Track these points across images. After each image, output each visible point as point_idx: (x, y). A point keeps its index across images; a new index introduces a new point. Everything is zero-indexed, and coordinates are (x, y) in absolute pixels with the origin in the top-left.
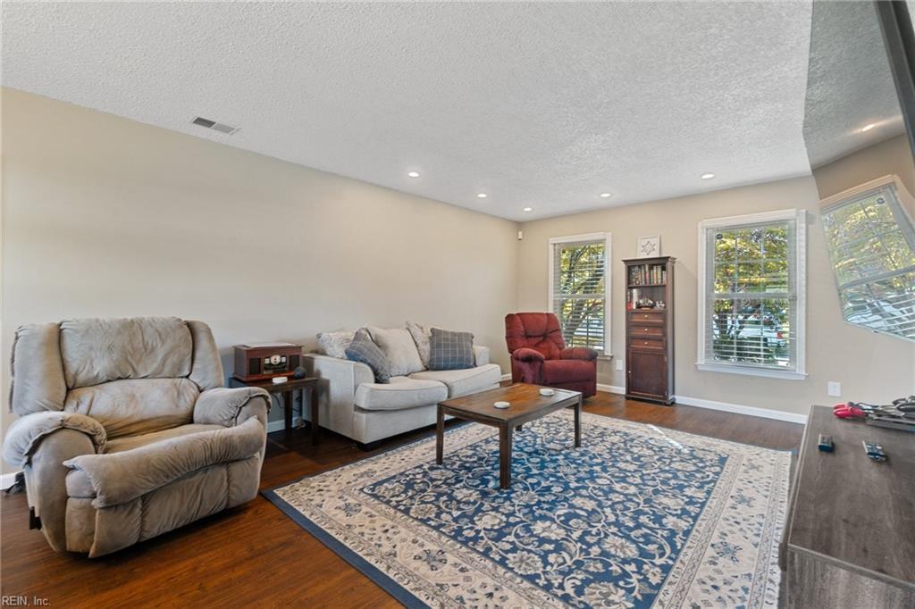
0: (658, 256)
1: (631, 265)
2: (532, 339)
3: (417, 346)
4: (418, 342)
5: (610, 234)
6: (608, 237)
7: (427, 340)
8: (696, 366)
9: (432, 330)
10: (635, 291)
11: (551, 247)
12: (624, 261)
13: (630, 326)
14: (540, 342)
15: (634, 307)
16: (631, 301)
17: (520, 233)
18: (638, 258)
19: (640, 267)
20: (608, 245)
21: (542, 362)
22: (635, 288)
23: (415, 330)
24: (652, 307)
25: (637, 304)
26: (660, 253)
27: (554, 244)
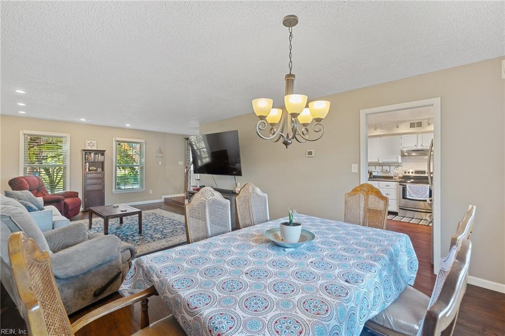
6: (68, 136)
8: (112, 192)
10: (87, 164)
11: (22, 136)
12: (83, 150)
13: (85, 178)
15: (87, 171)
16: (86, 168)
19: (89, 153)
20: (68, 140)
22: (88, 162)
24: (96, 170)
25: (89, 168)
26: (97, 148)
27: (25, 134)
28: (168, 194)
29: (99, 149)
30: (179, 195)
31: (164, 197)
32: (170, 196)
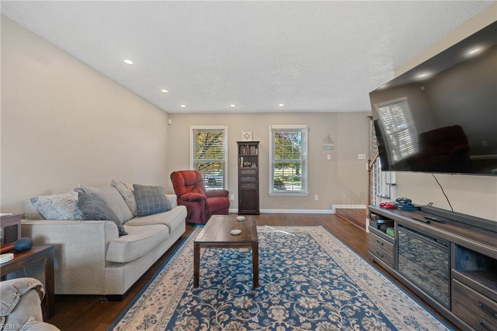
0: (251, 141)
1: (241, 144)
2: (189, 187)
3: (125, 199)
4: (125, 196)
5: (227, 127)
6: (226, 128)
7: (132, 194)
8: (269, 194)
9: (134, 186)
10: (242, 158)
11: (191, 132)
12: (237, 142)
13: (240, 176)
14: (193, 189)
15: (242, 166)
16: (240, 164)
17: (170, 120)
18: (242, 141)
19: (244, 145)
20: (226, 132)
21: (205, 200)
22: (242, 156)
23: (120, 186)
24: (250, 166)
25: (243, 164)
26: (252, 140)
27: (194, 130)
28: (342, 204)
29: (254, 141)
30: (358, 207)
31: (335, 206)
32: (344, 207)
